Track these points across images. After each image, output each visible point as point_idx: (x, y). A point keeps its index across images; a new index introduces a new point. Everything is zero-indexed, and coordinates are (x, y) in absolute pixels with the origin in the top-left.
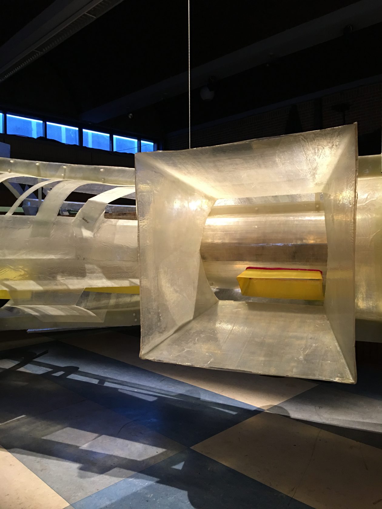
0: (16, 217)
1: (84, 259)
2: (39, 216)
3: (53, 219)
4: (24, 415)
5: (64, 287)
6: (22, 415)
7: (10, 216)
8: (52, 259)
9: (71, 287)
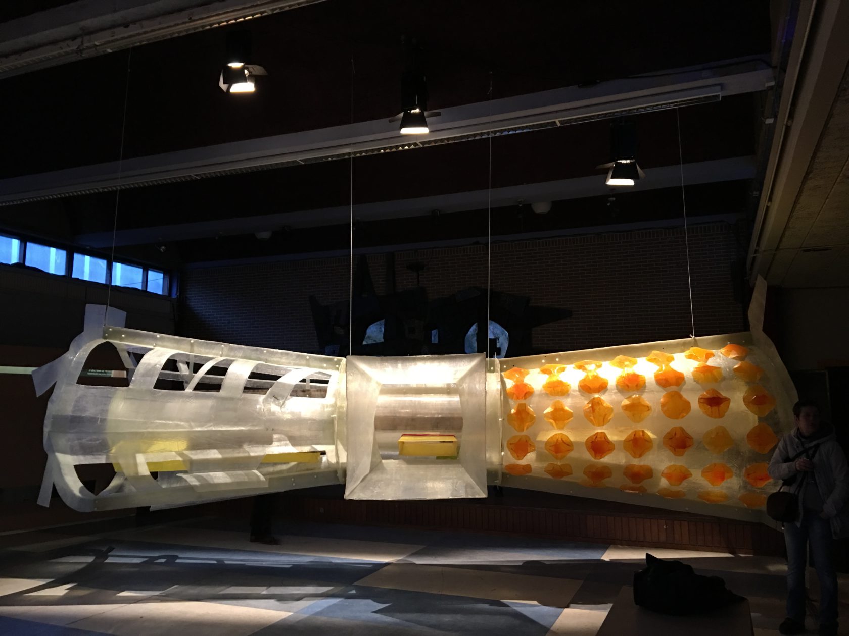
0: (197, 394)
1: (273, 429)
2: (222, 393)
3: (238, 396)
4: (177, 585)
5: (246, 455)
6: (174, 585)
7: (191, 393)
8: (242, 430)
9: (252, 454)
